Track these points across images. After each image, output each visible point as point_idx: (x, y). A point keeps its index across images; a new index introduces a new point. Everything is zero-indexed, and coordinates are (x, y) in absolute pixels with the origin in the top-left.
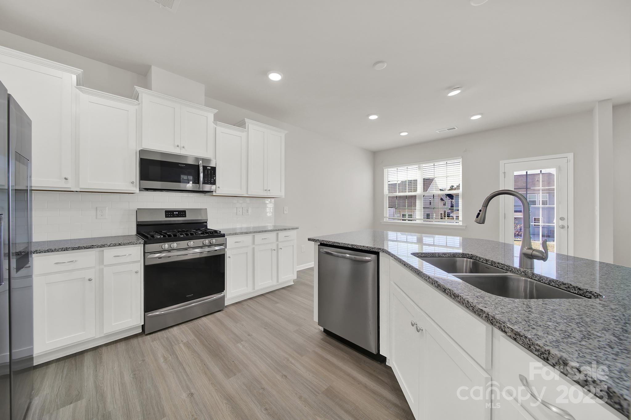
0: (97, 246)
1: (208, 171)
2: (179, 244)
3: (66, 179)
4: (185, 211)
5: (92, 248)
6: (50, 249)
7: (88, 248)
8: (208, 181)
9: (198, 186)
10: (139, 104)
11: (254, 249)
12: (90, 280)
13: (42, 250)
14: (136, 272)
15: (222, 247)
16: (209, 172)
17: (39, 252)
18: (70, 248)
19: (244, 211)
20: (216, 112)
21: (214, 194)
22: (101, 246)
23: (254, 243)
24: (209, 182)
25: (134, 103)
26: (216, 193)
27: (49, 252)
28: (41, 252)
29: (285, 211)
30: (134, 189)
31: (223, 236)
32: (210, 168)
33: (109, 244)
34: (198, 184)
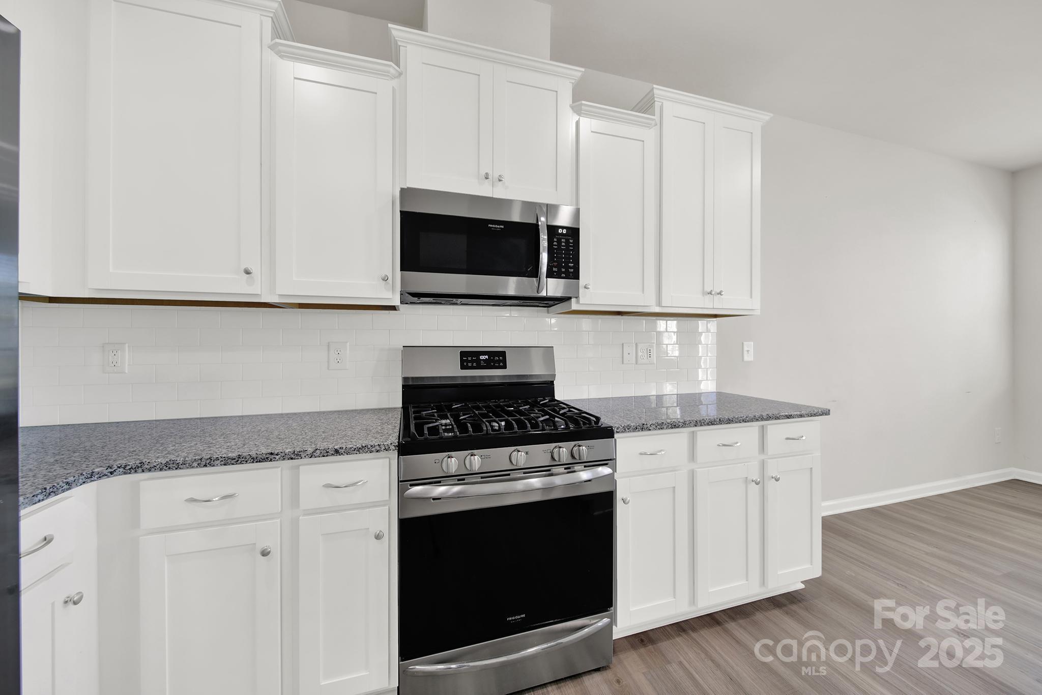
0: (283, 454)
1: (559, 242)
2: (488, 457)
3: (247, 272)
4: (505, 352)
5: (271, 461)
6: (174, 462)
7: (260, 462)
8: (559, 270)
9: (536, 285)
10: (400, 74)
11: (692, 475)
12: (265, 553)
13: (155, 464)
14: (378, 537)
15: (605, 471)
16: (563, 244)
17: (148, 467)
18: (217, 459)
19: (640, 354)
20: (579, 74)
21: (574, 306)
22: (292, 456)
23: (692, 457)
24: (563, 273)
25: (388, 72)
26: (578, 302)
27: (169, 468)
28: (153, 469)
29: (745, 353)
30: (389, 295)
31: (608, 433)
32: (565, 231)
33: (310, 450)
34: (535, 279)
